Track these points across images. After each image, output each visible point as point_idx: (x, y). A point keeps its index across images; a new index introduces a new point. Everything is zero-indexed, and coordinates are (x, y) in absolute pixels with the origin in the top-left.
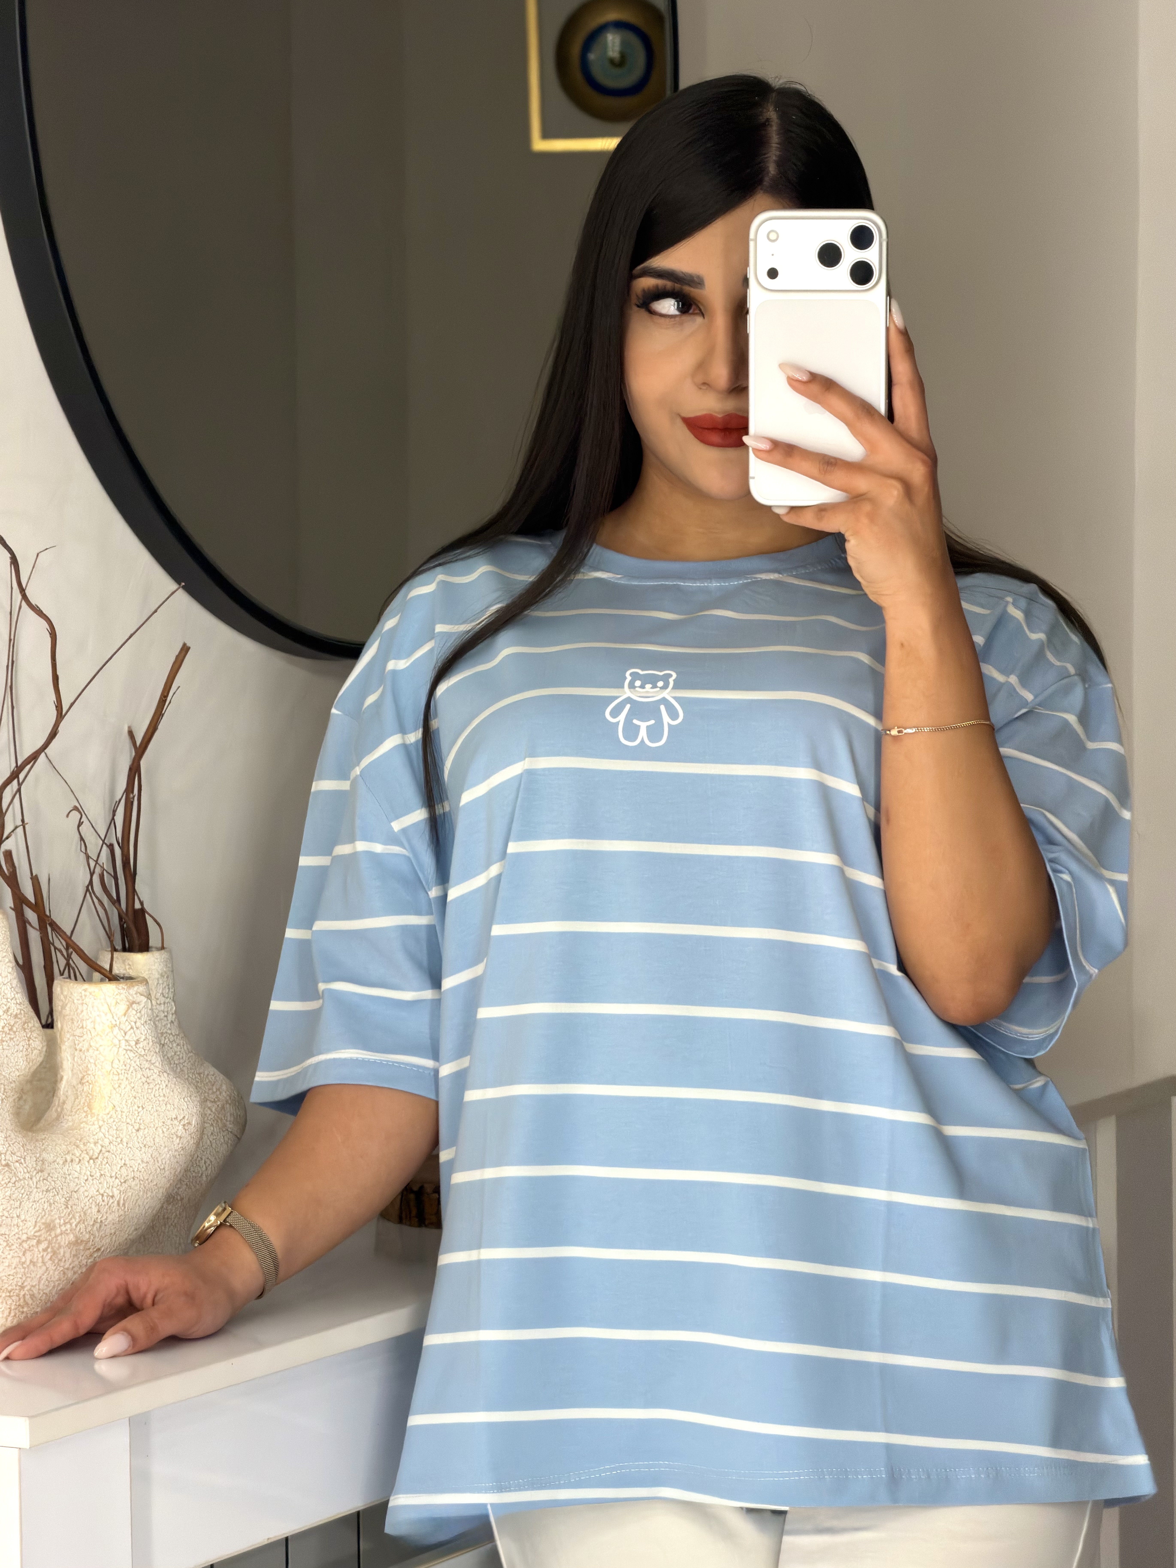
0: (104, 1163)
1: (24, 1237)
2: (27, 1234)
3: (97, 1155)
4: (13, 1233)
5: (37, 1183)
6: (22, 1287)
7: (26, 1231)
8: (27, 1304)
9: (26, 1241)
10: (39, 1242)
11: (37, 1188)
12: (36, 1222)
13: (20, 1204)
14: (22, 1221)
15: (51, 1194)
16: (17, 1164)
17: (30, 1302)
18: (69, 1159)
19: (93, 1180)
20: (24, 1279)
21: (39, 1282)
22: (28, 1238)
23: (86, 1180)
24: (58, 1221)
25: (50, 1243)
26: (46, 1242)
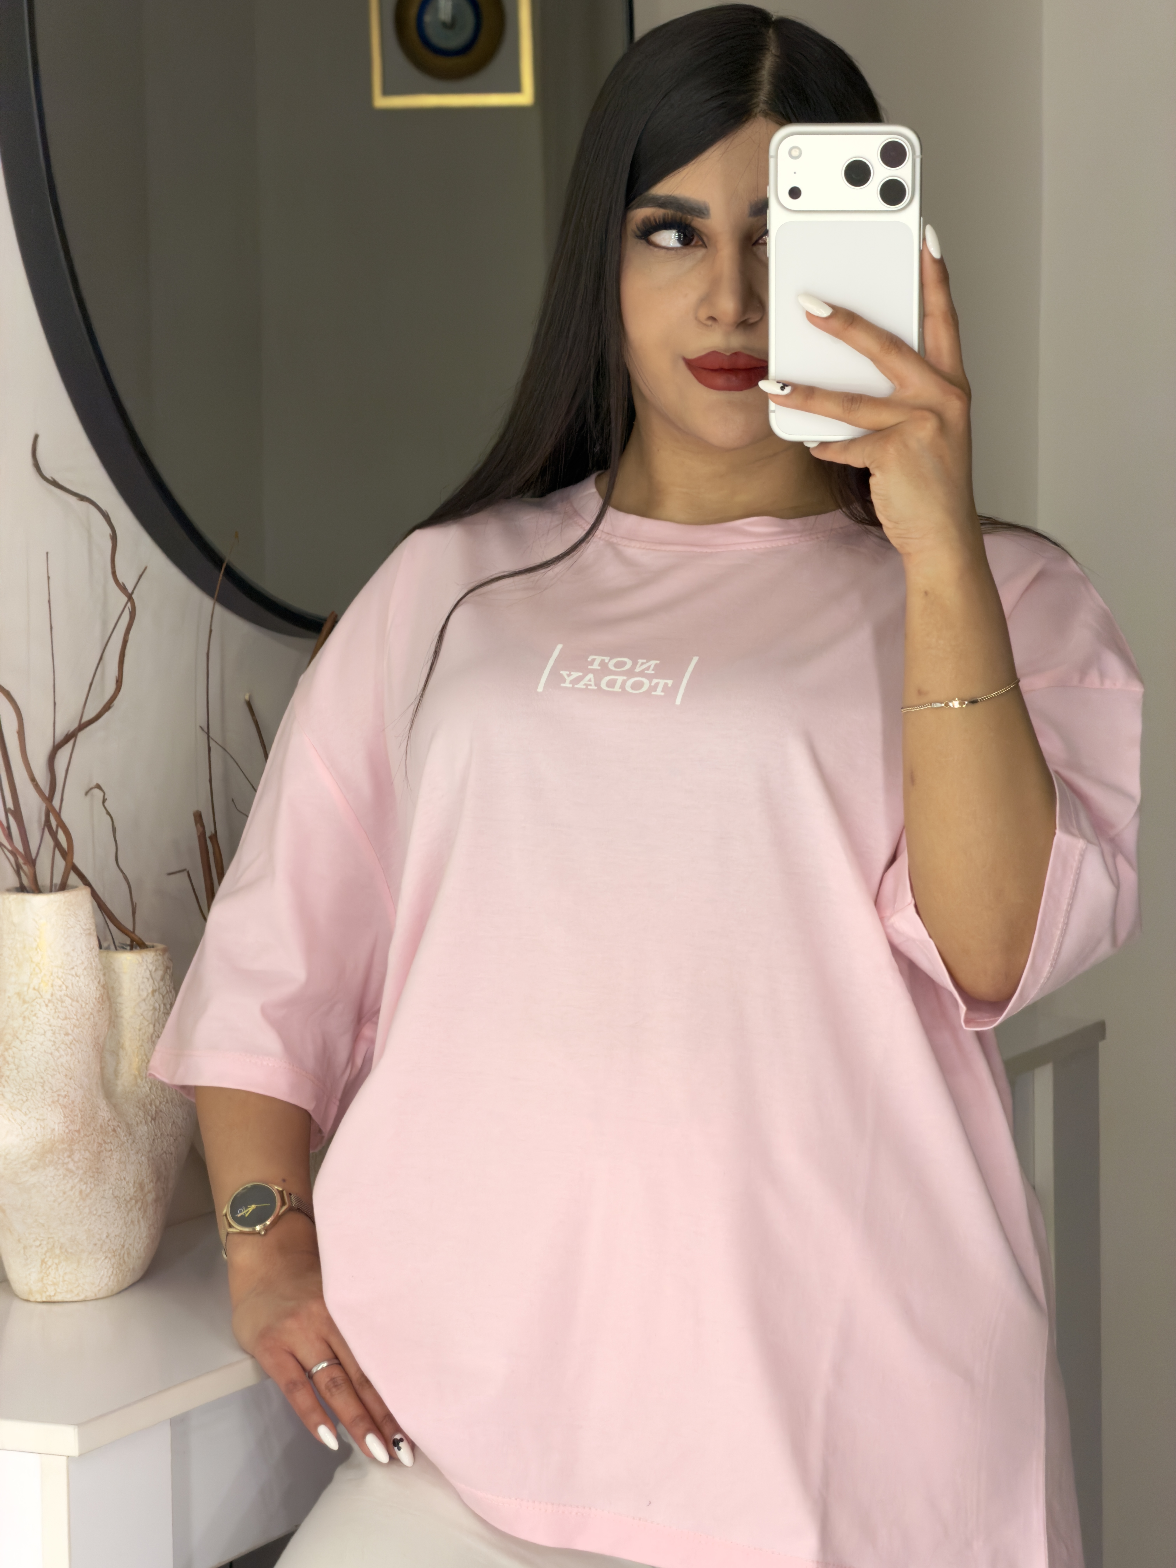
0: (160, 1122)
1: (128, 1198)
2: (129, 1195)
3: (154, 1116)
4: (122, 1195)
5: (131, 1145)
6: (123, 1246)
7: (128, 1192)
8: (125, 1262)
9: (129, 1202)
10: (136, 1202)
11: (132, 1150)
12: (134, 1183)
13: (125, 1166)
14: (127, 1183)
15: (140, 1155)
16: (119, 1128)
17: (126, 1259)
18: (139, 1122)
19: (157, 1139)
20: (125, 1238)
21: (134, 1240)
22: (131, 1199)
23: (154, 1140)
24: (145, 1181)
25: (142, 1203)
26: (141, 1201)
